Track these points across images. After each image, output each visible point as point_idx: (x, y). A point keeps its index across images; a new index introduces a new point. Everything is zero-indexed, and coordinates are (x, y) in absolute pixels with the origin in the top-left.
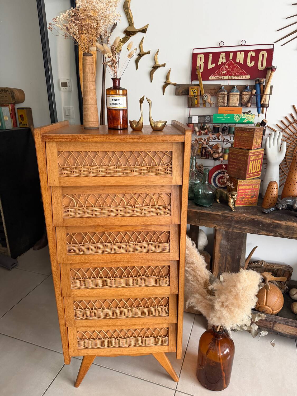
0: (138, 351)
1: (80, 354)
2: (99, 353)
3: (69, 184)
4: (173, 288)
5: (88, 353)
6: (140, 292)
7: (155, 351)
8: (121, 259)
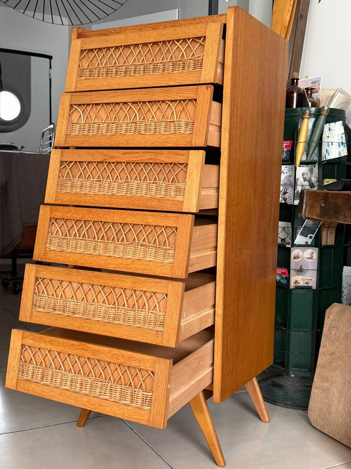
0: (101, 407)
1: (19, 387)
2: (44, 393)
3: (84, 88)
4: (178, 268)
5: (29, 388)
6: (129, 267)
7: (128, 417)
8: (116, 205)
